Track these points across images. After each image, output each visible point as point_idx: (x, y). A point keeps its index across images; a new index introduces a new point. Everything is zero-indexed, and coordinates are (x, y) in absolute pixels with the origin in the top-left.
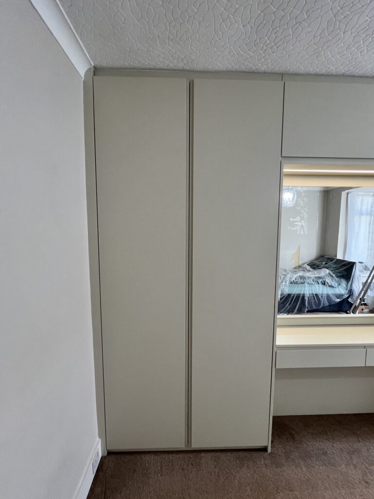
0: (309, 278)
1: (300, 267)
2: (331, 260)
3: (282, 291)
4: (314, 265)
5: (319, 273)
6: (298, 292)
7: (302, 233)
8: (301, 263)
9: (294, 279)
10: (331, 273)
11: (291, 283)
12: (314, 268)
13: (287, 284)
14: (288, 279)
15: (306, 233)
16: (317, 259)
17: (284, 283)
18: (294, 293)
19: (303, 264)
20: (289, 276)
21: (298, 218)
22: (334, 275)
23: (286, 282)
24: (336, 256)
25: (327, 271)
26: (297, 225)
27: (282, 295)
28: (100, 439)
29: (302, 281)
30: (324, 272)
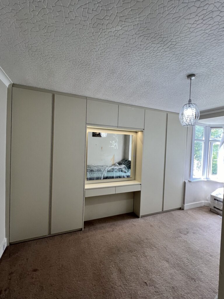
0: (116, 169)
1: (114, 164)
2: (126, 161)
3: (104, 175)
4: (120, 164)
5: (121, 167)
6: (110, 176)
7: (115, 148)
8: (115, 163)
9: (109, 170)
10: (126, 167)
11: (108, 171)
12: (120, 165)
13: (106, 171)
14: (106, 170)
15: (117, 148)
16: (121, 161)
17: (104, 172)
18: (109, 176)
19: (116, 163)
20: (107, 168)
21: (114, 142)
22: (126, 168)
23: (105, 171)
24: (128, 159)
25: (124, 166)
26: (113, 145)
27: (103, 177)
28: (6, 238)
29: (112, 170)
30: (123, 166)
